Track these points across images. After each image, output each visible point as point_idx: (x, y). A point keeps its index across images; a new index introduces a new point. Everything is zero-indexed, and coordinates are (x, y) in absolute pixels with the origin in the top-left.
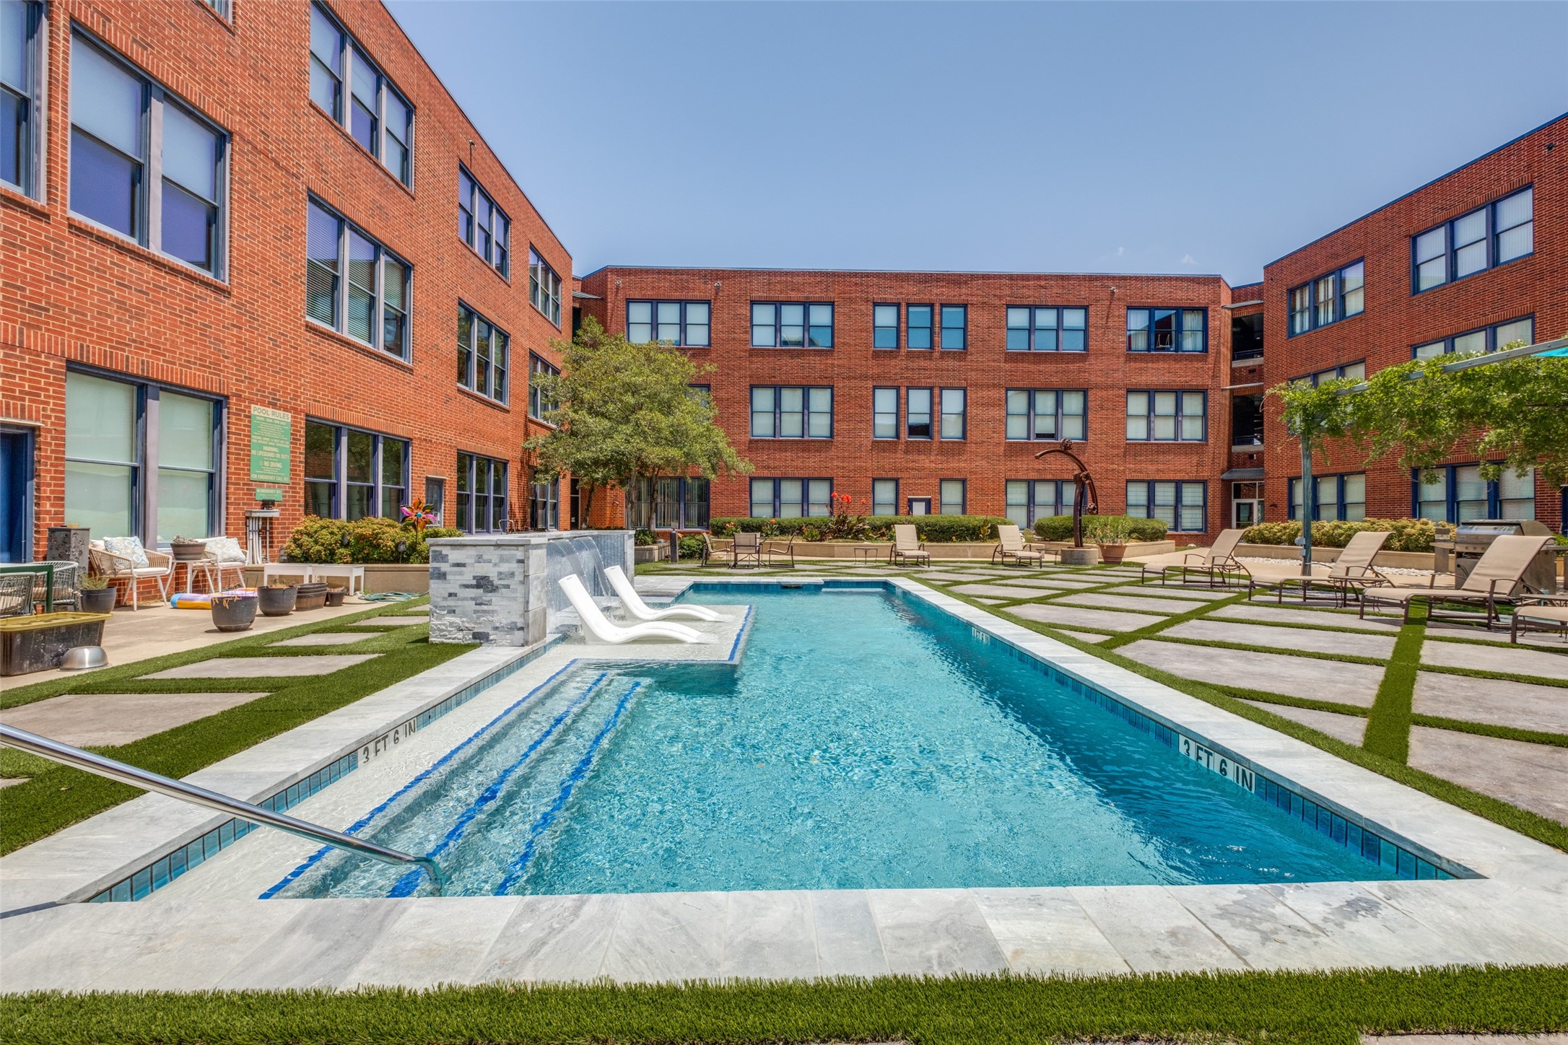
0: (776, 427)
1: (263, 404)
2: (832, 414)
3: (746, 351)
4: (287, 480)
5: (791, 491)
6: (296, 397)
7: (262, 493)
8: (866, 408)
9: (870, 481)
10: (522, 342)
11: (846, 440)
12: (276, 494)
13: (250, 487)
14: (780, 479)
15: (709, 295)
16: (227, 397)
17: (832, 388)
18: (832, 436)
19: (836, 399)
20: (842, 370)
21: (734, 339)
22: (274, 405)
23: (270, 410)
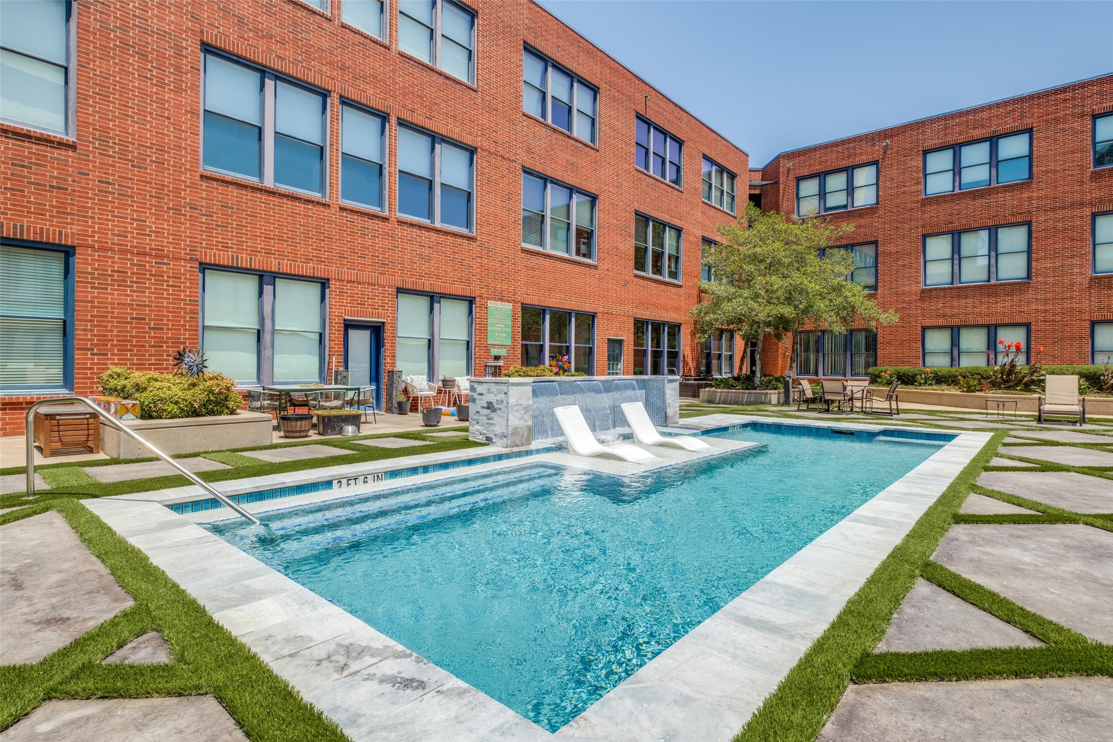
0: (956, 274)
1: (495, 299)
2: (1029, 252)
3: (918, 201)
4: (509, 343)
5: (973, 340)
6: (515, 294)
7: (494, 352)
8: (1081, 240)
9: (1087, 325)
10: (694, 232)
11: (1050, 280)
12: (503, 352)
13: (487, 348)
14: (959, 328)
15: (877, 155)
16: (475, 298)
17: (1029, 224)
18: (1029, 276)
19: (1034, 235)
20: (1044, 202)
21: (904, 192)
22: (502, 300)
23: (499, 303)
